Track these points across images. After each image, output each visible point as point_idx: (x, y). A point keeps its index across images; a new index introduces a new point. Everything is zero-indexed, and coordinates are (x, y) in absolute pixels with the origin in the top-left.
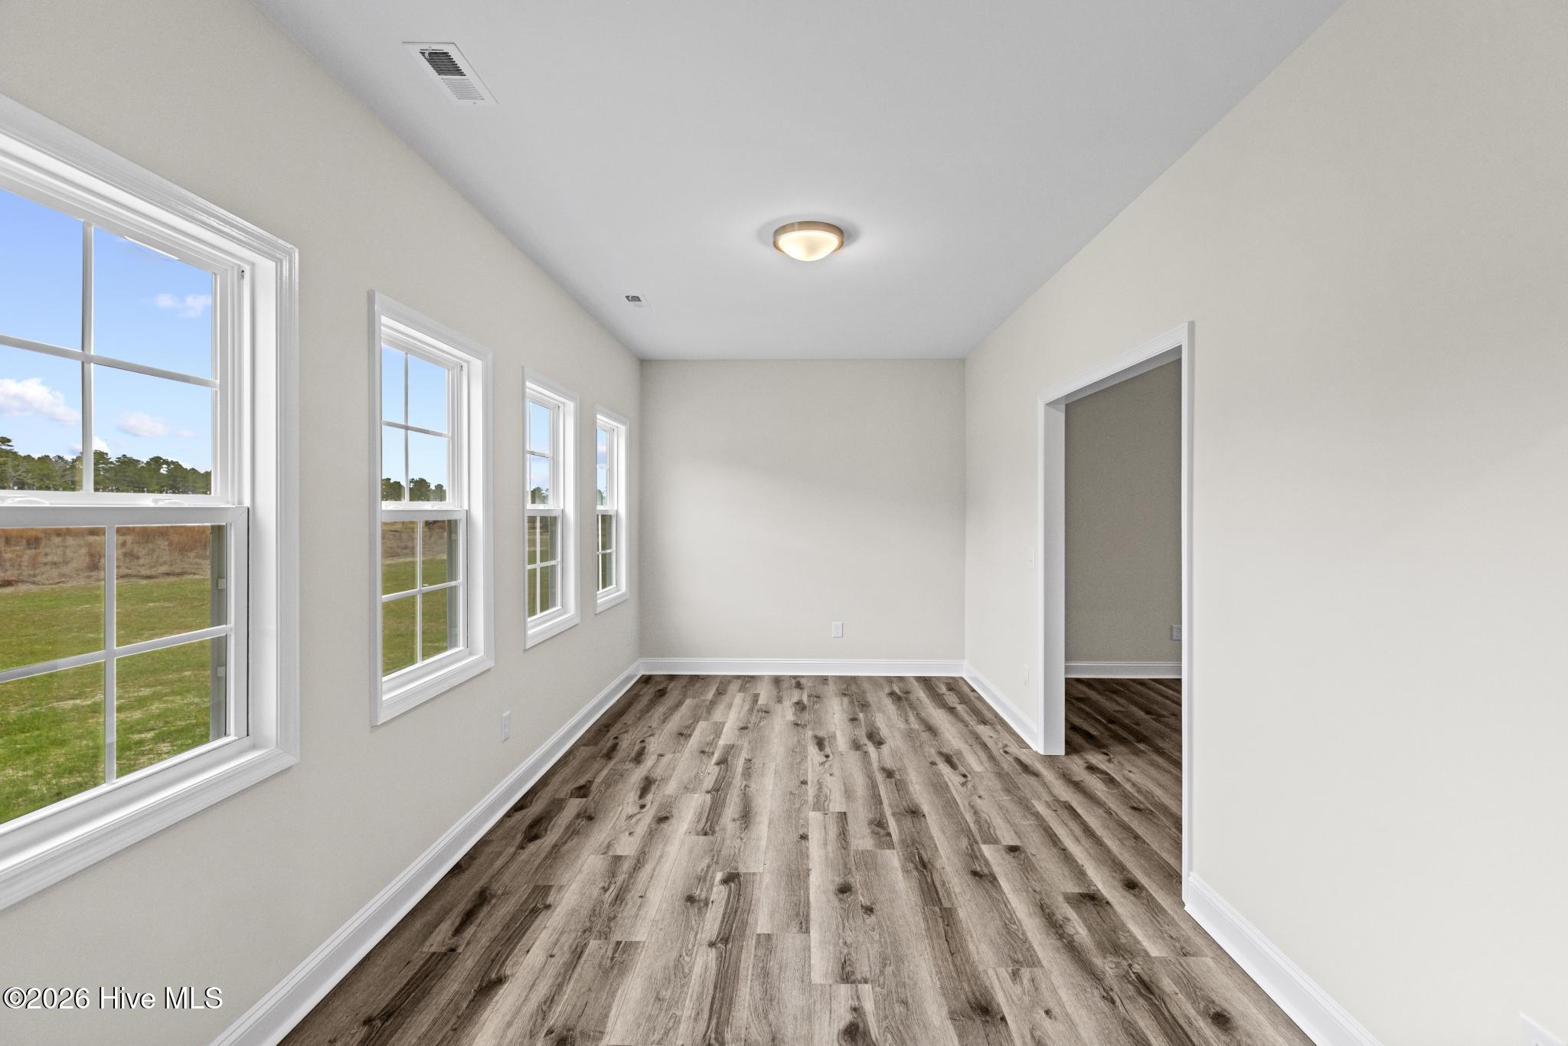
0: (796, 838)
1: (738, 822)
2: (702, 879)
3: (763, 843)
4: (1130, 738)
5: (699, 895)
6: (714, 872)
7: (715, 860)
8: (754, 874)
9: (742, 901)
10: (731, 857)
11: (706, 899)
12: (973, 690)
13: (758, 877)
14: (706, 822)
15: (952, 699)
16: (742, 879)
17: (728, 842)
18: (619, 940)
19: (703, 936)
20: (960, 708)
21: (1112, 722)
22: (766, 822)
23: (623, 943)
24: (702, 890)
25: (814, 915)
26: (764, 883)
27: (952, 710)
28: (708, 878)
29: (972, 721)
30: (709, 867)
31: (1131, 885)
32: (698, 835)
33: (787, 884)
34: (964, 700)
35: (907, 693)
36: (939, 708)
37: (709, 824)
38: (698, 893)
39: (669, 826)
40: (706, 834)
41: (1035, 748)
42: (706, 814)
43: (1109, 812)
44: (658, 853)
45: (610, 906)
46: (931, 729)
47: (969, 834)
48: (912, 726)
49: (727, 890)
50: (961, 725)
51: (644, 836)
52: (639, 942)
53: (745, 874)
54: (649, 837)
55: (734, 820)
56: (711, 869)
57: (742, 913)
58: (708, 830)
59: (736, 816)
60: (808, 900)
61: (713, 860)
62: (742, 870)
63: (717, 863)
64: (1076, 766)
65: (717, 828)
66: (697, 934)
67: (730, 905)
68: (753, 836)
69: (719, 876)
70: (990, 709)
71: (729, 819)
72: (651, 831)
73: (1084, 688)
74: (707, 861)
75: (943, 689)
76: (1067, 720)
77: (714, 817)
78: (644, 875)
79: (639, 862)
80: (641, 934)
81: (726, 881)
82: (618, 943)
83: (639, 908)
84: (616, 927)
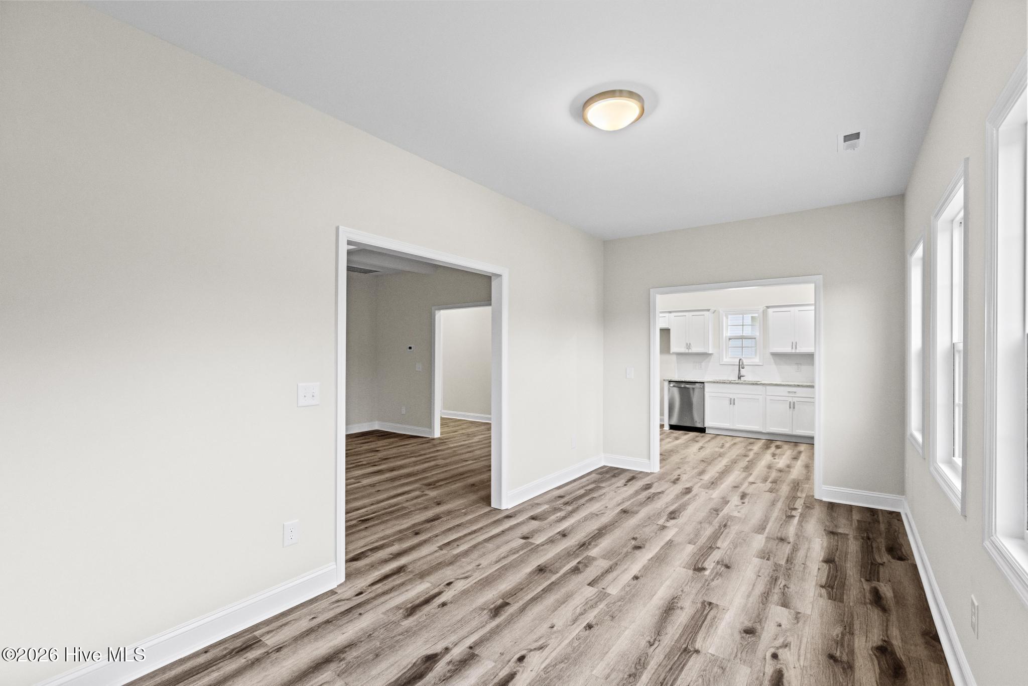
0: (641, 580)
1: (679, 605)
2: (719, 575)
3: (668, 583)
5: (722, 567)
6: (710, 576)
7: (707, 583)
8: (684, 568)
9: (697, 559)
10: (695, 581)
11: (718, 564)
13: (683, 565)
14: (707, 615)
16: (693, 567)
17: (694, 591)
18: (767, 561)
19: (722, 552)
22: (655, 597)
23: (766, 559)
24: (720, 569)
25: (662, 543)
26: (680, 562)
28: (714, 573)
30: (713, 580)
32: (717, 605)
33: (667, 558)
37: (706, 612)
38: (723, 568)
39: (743, 623)
40: (710, 604)
42: (706, 623)
44: (751, 599)
45: (779, 577)
49: (704, 565)
51: (766, 618)
52: (757, 557)
53: (690, 569)
54: (761, 617)
55: (682, 608)
56: (711, 578)
57: (698, 554)
58: (708, 606)
59: (678, 611)
60: (660, 549)
61: (709, 583)
62: (691, 572)
63: (706, 580)
65: (699, 605)
66: (725, 553)
67: (705, 558)
68: (673, 590)
69: (707, 573)
71: (686, 610)
72: (760, 622)
74: (714, 584)
77: (699, 617)
78: (760, 588)
79: (765, 597)
80: (756, 561)
81: (704, 569)
82: (768, 559)
83: (759, 572)
84: (772, 567)
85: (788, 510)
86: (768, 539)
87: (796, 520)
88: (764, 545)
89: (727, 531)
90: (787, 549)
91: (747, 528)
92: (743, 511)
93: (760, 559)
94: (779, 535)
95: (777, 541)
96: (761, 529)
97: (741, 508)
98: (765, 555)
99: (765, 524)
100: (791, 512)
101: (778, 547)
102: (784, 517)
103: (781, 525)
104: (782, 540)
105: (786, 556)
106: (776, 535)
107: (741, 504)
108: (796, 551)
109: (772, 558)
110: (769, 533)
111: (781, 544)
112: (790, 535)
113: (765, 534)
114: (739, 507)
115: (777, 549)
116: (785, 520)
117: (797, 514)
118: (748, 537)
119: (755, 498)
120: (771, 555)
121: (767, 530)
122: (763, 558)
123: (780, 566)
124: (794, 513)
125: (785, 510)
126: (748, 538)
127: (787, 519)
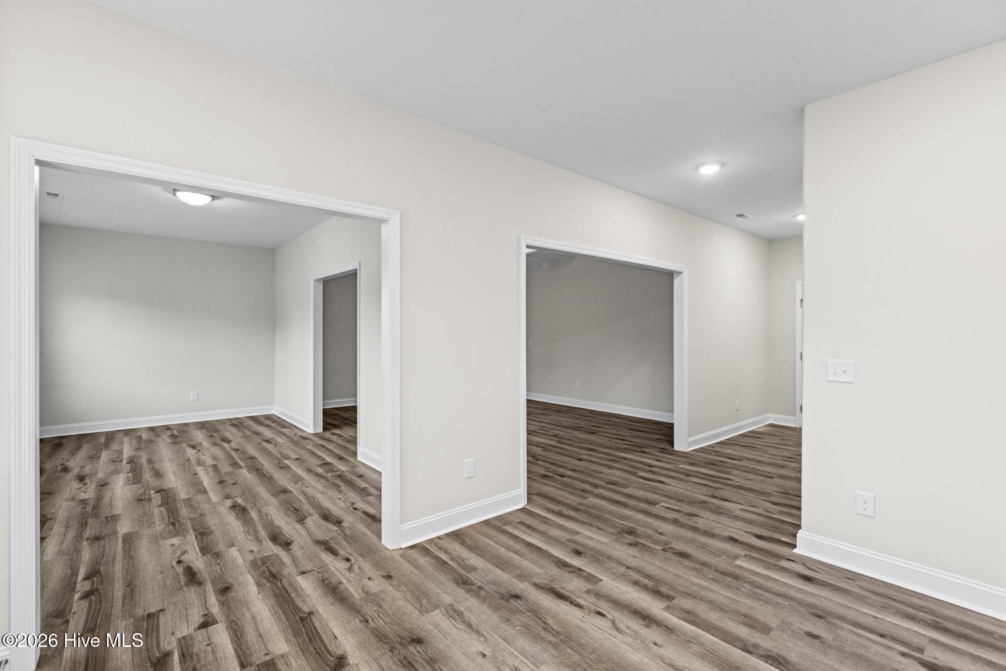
0: (191, 475)
2: (143, 495)
3: (173, 480)
4: (351, 423)
10: (158, 488)
11: (150, 498)
12: (279, 418)
14: (134, 480)
15: (267, 422)
19: (154, 505)
20: (272, 425)
21: (345, 419)
22: (172, 474)
24: (145, 497)
26: (179, 489)
27: (268, 426)
28: (147, 494)
29: (279, 428)
31: (341, 458)
32: (131, 484)
33: (191, 486)
34: (274, 421)
35: (242, 423)
36: (261, 426)
38: (142, 498)
41: (309, 431)
43: (337, 444)
45: (92, 511)
46: (258, 434)
47: (278, 459)
48: (247, 434)
49: (160, 494)
50: (273, 430)
52: (118, 515)
53: (167, 489)
57: (172, 497)
58: (137, 482)
59: (152, 476)
60: (204, 487)
61: (147, 491)
62: (165, 488)
64: (328, 434)
65: (141, 481)
66: (150, 506)
68: (166, 479)
69: (153, 492)
70: (288, 423)
71: (148, 477)
73: (336, 411)
74: (144, 492)
75: (263, 419)
76: (324, 420)
78: (105, 500)
79: (99, 498)
80: (118, 512)
81: (157, 492)
82: (107, 517)
83: (111, 507)
84: (101, 514)
85: (100, 587)
86: (115, 533)
87: (82, 572)
88: (116, 525)
89: (167, 520)
90: (88, 533)
91: (146, 532)
92: (169, 550)
93: (115, 514)
94: (102, 542)
95: (103, 535)
96: (129, 540)
97: (174, 553)
98: (113, 519)
99: (127, 546)
100: (93, 585)
101: (100, 530)
102: (102, 569)
103: (103, 555)
104: (97, 539)
105: (88, 526)
106: (106, 540)
107: (182, 558)
108: (78, 535)
109: (103, 519)
110: (117, 538)
111: (97, 534)
112: (88, 547)
113: (120, 536)
114: (179, 552)
115: (100, 528)
116: (100, 564)
117: (82, 586)
118: (139, 525)
119: (168, 582)
120: (105, 521)
121: (120, 540)
122: (112, 517)
123: (92, 517)
124: (87, 586)
125: (105, 584)
126: (137, 524)
127: (97, 567)
